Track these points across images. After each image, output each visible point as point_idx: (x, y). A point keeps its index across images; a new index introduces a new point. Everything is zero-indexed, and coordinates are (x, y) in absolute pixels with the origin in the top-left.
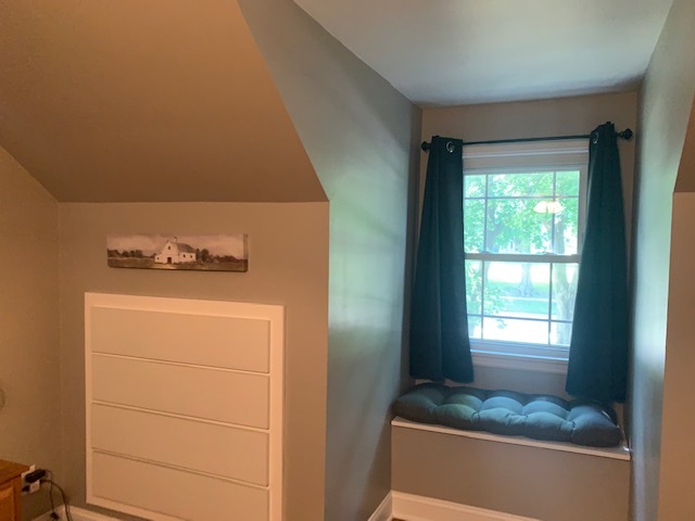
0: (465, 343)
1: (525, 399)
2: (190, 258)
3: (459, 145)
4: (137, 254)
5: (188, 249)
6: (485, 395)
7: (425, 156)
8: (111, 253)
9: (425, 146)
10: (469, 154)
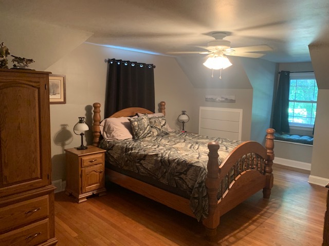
0: (287, 123)
1: (301, 136)
2: (223, 100)
3: (289, 73)
4: (212, 99)
5: (223, 98)
6: (291, 135)
7: (279, 75)
8: (206, 99)
9: (279, 73)
10: (291, 75)
